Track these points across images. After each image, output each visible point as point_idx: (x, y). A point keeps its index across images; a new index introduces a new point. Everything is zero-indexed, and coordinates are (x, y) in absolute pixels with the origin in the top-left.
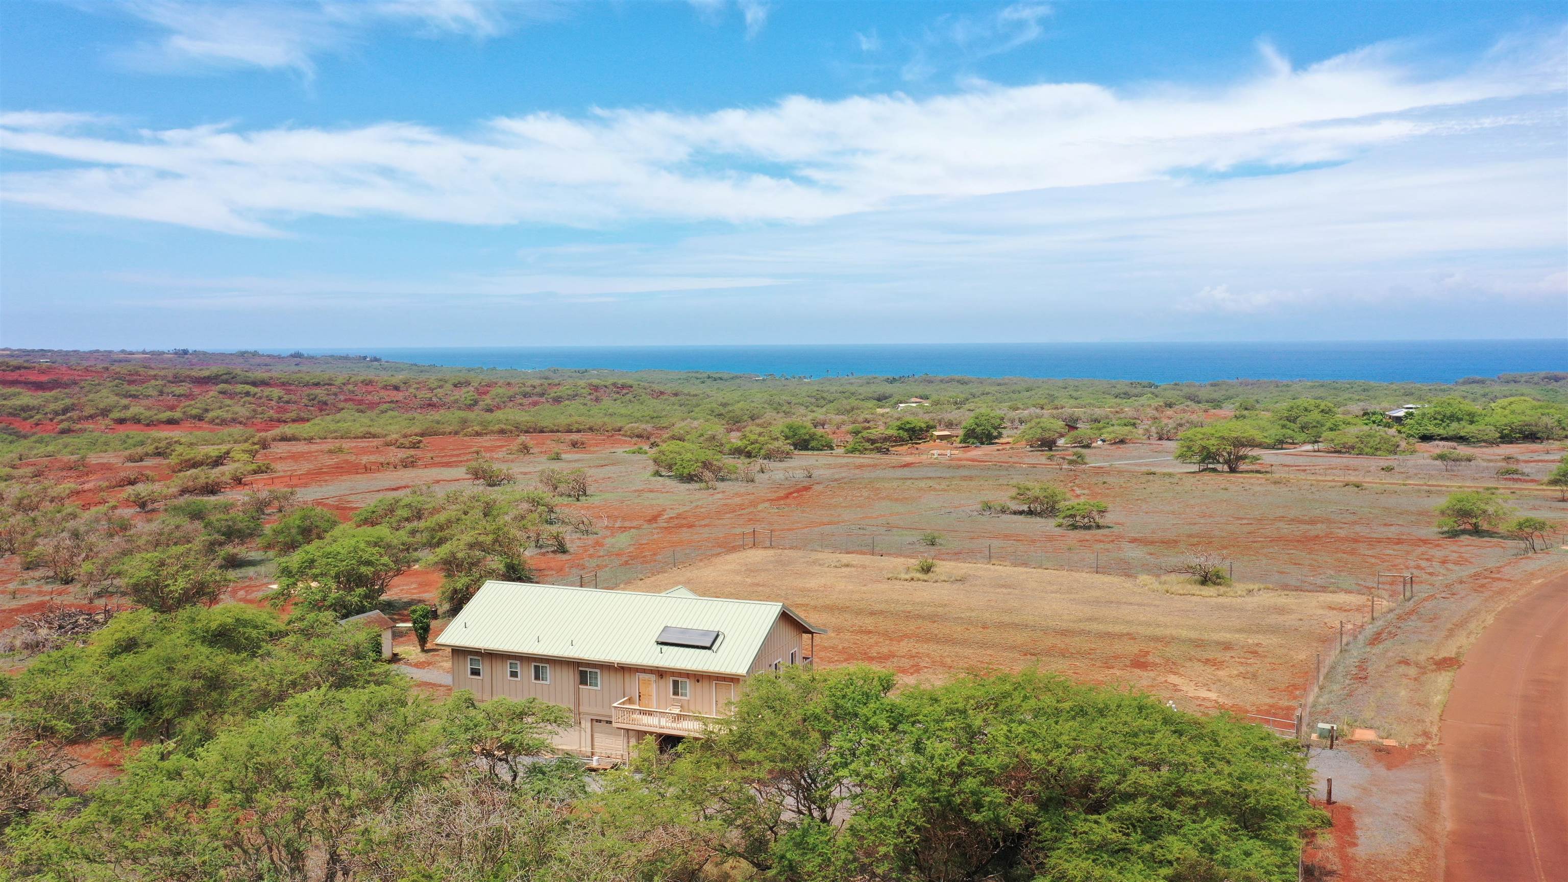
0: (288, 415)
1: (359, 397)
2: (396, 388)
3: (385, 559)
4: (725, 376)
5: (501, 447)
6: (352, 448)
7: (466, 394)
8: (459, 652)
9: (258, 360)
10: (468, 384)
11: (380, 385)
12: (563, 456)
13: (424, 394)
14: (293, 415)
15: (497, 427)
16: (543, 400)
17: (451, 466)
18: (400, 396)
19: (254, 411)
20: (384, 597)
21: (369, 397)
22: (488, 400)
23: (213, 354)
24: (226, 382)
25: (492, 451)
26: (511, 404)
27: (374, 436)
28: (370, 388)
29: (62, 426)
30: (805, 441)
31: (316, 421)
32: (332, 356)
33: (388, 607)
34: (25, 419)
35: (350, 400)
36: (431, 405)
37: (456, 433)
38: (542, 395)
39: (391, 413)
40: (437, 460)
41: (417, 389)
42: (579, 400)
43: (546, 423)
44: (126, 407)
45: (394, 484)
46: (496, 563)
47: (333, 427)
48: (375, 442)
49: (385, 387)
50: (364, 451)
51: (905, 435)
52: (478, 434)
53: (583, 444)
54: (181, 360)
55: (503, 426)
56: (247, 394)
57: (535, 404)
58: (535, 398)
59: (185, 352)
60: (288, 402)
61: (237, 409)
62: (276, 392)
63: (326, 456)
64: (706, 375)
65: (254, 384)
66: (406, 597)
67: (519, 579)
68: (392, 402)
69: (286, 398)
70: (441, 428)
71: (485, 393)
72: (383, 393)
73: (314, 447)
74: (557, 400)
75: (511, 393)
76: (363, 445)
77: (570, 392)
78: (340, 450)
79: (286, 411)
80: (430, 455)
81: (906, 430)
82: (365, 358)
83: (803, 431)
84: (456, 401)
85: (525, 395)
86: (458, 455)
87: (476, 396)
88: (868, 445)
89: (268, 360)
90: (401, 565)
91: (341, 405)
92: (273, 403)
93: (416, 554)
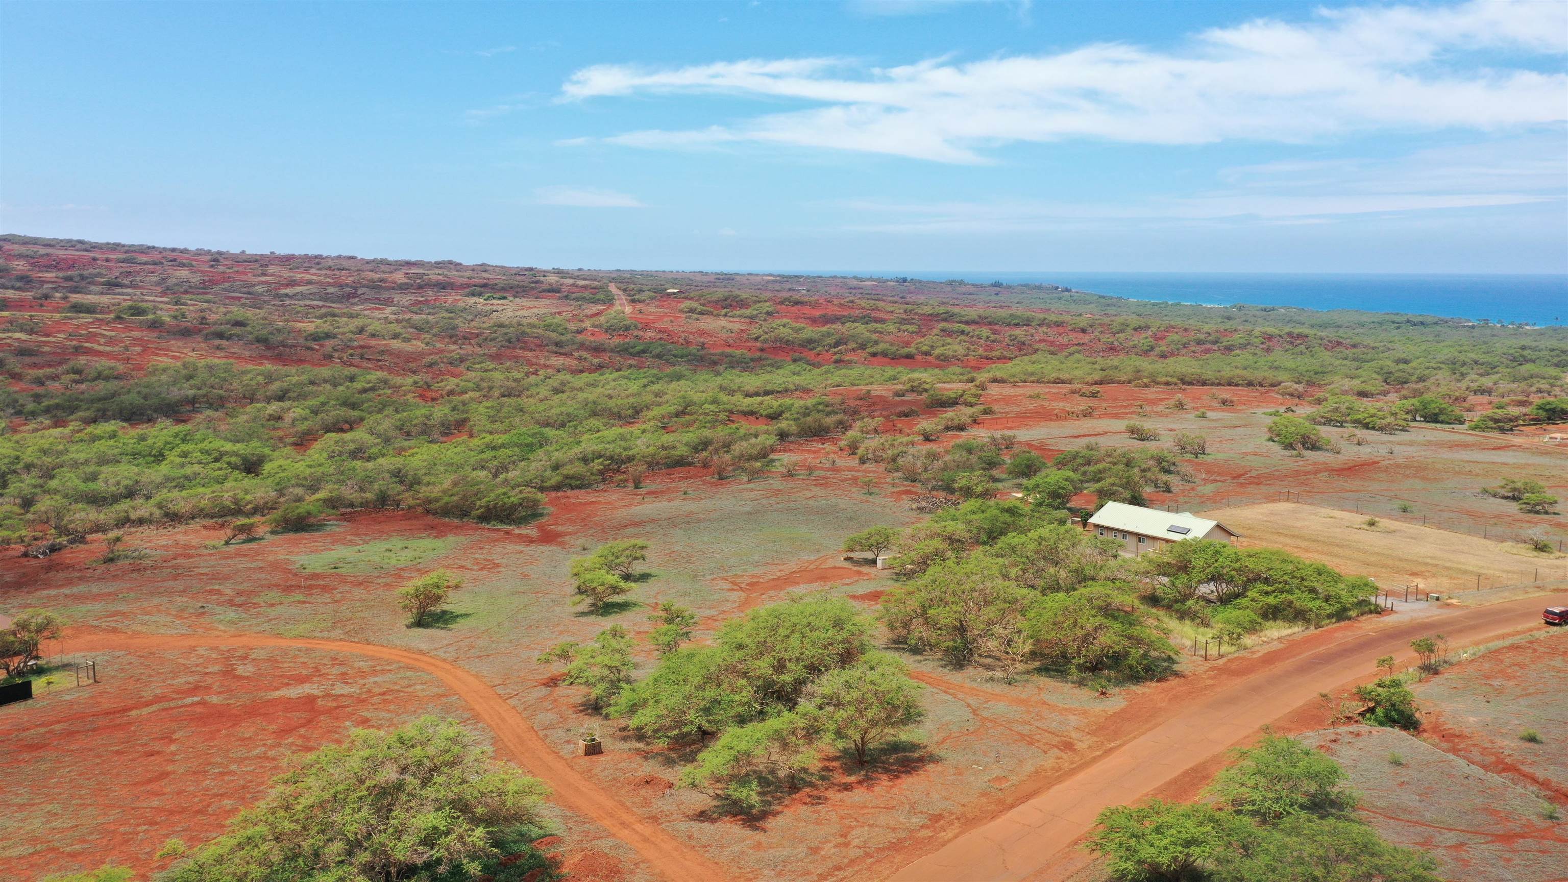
0: (994, 354)
1: (1051, 339)
2: (1083, 331)
3: (1070, 487)
4: (1429, 320)
5: (1162, 400)
6: (1046, 394)
7: (1142, 340)
8: (1096, 526)
9: (963, 289)
10: (1147, 327)
11: (1070, 328)
12: (1209, 414)
13: (1107, 338)
14: (998, 353)
15: (1164, 379)
16: (1215, 347)
17: (1118, 418)
18: (1086, 339)
19: (968, 349)
20: (1068, 505)
21: (1060, 338)
22: (1163, 347)
23: (928, 282)
24: (945, 320)
25: (1154, 404)
26: (1184, 351)
27: (1063, 382)
28: (1061, 330)
29: (835, 357)
30: (1436, 415)
31: (1016, 361)
32: (1026, 285)
33: (1070, 509)
34: (811, 350)
35: (1044, 341)
36: (1112, 349)
37: (1129, 382)
38: (1215, 342)
39: (1077, 356)
40: (1109, 410)
41: (1102, 332)
42: (1251, 349)
43: (1209, 374)
44: (876, 343)
45: (1076, 433)
46: (1127, 494)
47: (1030, 368)
48: (1065, 388)
49: (1074, 330)
50: (1056, 397)
51: (1543, 414)
52: (1146, 385)
53: (1232, 402)
54: (902, 288)
55: (1169, 379)
56: (962, 332)
57: (1207, 351)
58: (1208, 346)
59: (905, 280)
60: (993, 341)
61: (956, 347)
62: (985, 332)
63: (1027, 401)
64: (1405, 319)
65: (967, 323)
66: (1079, 507)
67: (1138, 504)
68: (1078, 344)
69: (993, 337)
70: (1116, 375)
71: (1162, 339)
72: (1072, 336)
73: (1019, 391)
74: (1229, 349)
75: (1185, 340)
76: (1054, 391)
77: (1242, 341)
78: (1038, 396)
79: (992, 349)
80: (1104, 405)
81: (1546, 411)
82: (1057, 288)
83: (1434, 405)
84: (1134, 346)
85: (1199, 342)
86: (1125, 407)
87: (1153, 343)
88: (1491, 424)
89: (972, 289)
90: (1078, 491)
91: (1037, 346)
92: (982, 341)
93: (1085, 485)
